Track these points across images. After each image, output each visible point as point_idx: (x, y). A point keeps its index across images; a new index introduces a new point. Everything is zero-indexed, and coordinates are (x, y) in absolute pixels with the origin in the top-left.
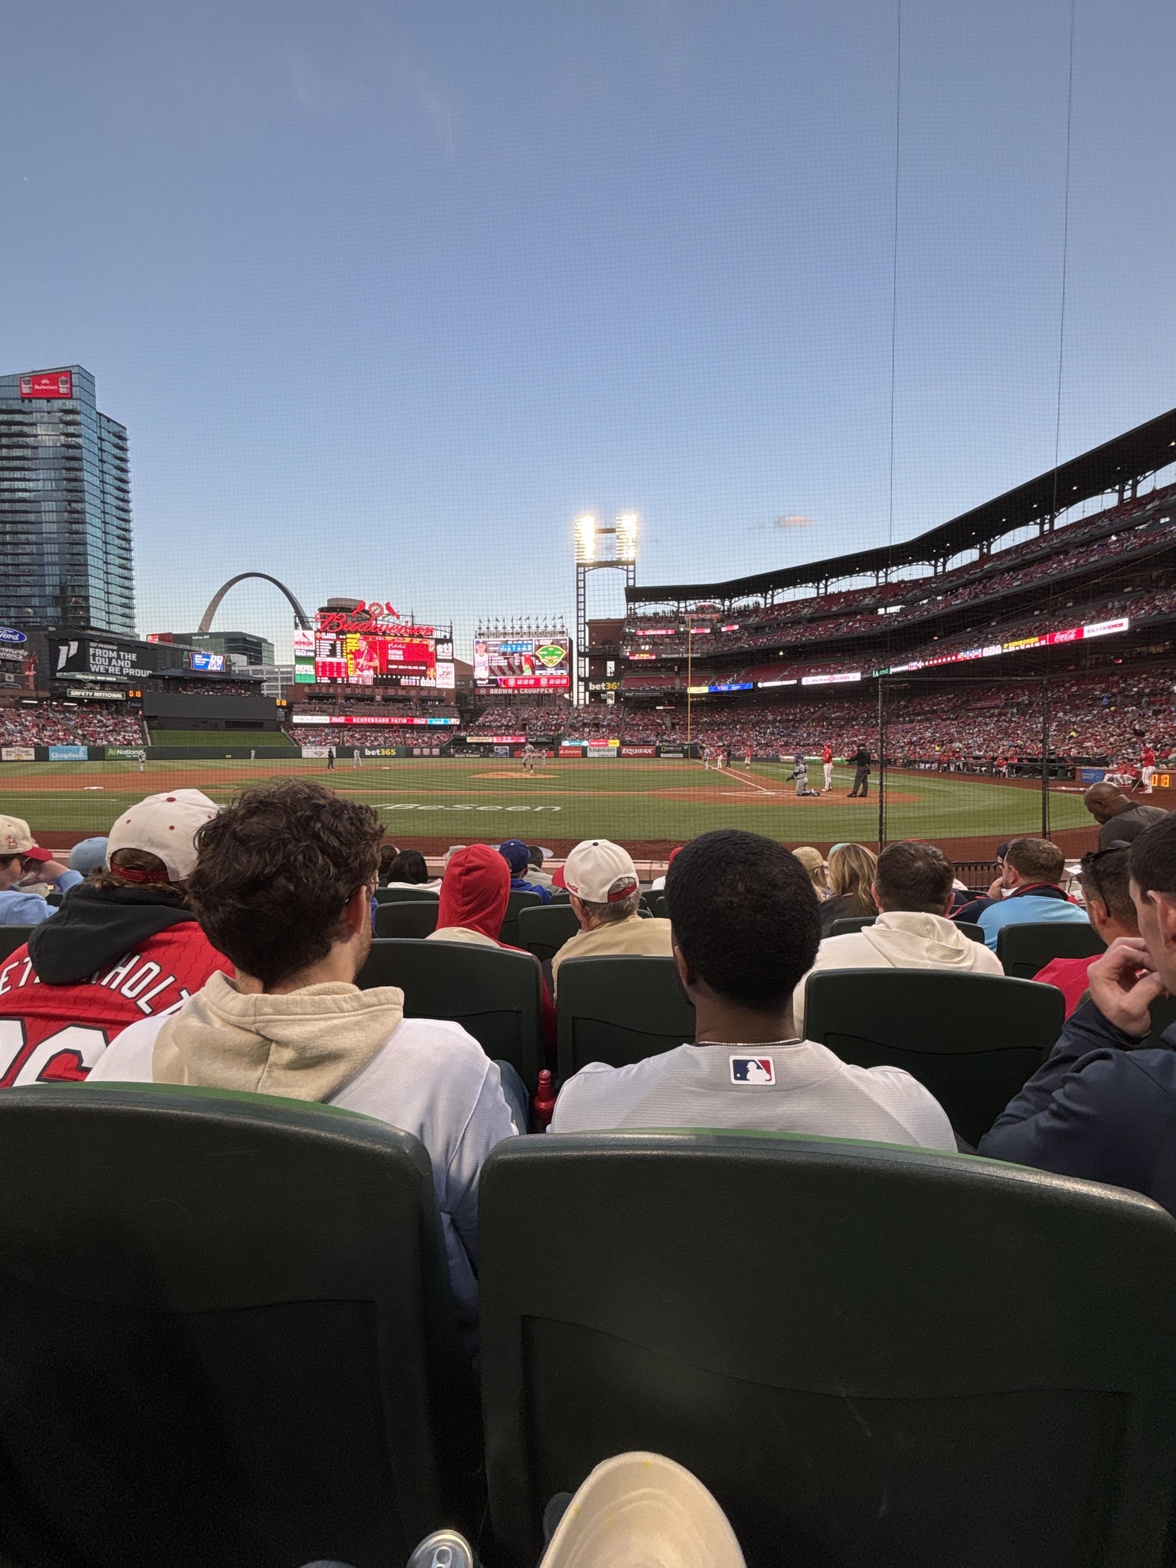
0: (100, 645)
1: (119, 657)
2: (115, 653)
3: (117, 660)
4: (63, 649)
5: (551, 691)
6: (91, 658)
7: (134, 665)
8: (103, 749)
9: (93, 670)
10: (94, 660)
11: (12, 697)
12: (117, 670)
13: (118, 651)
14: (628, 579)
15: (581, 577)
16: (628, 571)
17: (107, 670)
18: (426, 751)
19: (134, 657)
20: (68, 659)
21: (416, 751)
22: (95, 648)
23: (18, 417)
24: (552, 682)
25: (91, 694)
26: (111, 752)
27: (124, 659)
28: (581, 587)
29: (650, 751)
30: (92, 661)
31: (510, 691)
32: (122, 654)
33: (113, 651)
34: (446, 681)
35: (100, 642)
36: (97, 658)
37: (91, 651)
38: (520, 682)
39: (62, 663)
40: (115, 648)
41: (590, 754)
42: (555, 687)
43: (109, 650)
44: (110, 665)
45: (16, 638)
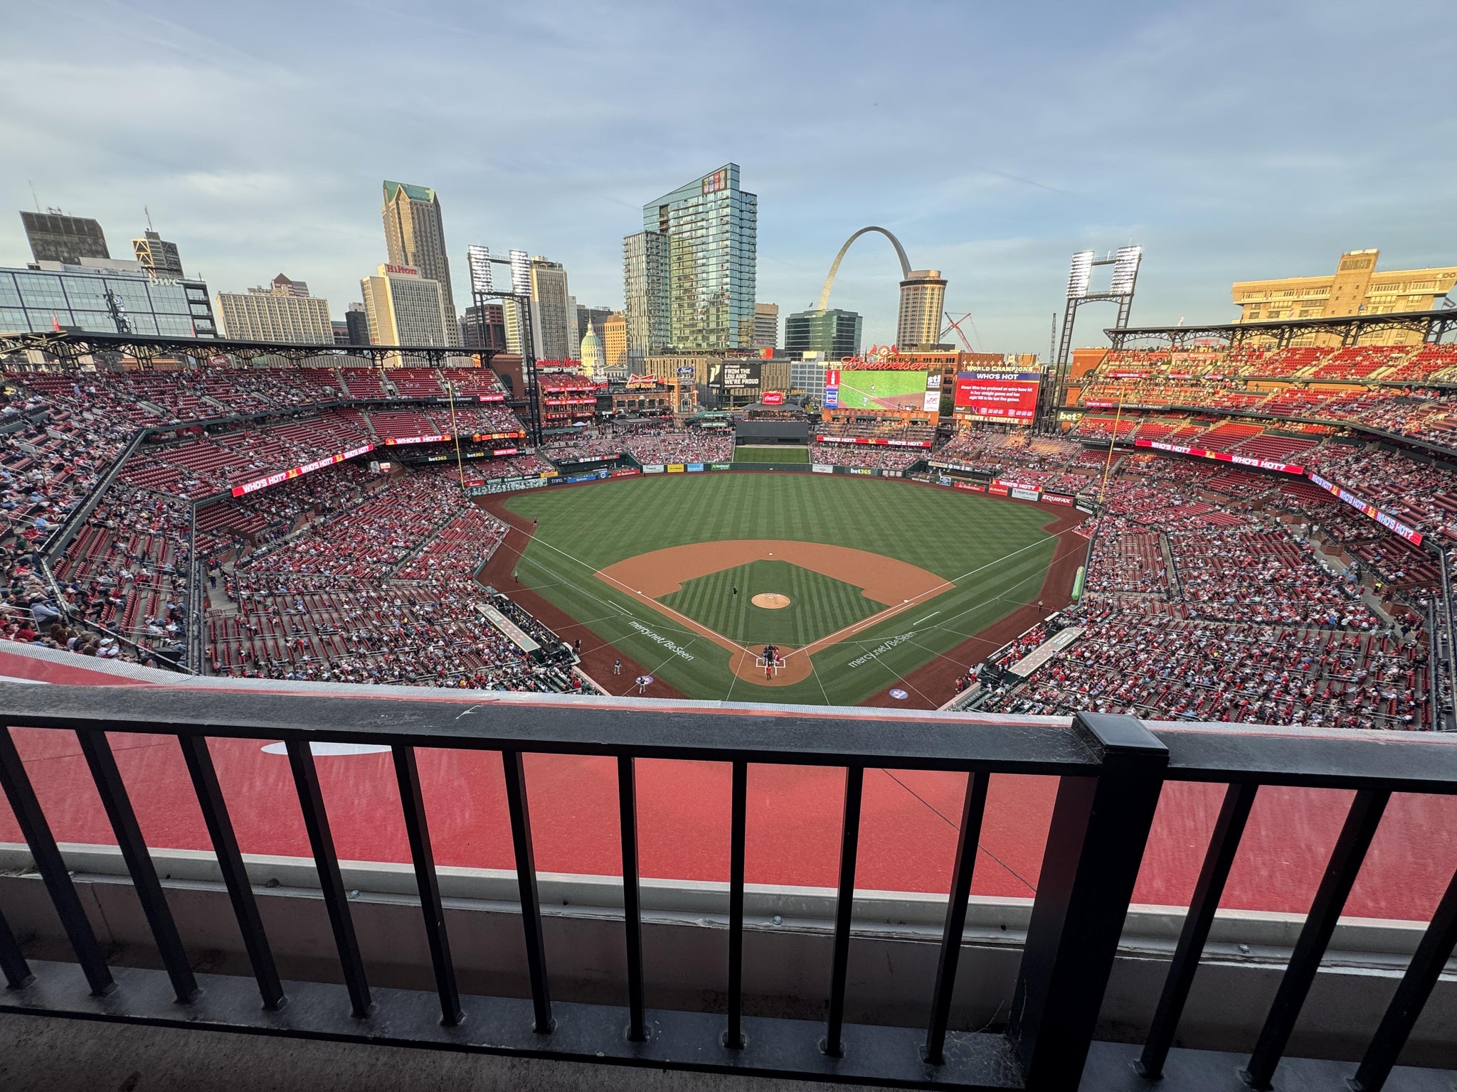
0: (731, 367)
1: (740, 373)
2: (738, 371)
3: (739, 375)
4: (713, 369)
5: (1016, 421)
7: (749, 377)
13: (740, 369)
14: (1120, 312)
15: (1071, 311)
16: (1122, 304)
18: (892, 474)
19: (748, 371)
21: (885, 473)
22: (728, 368)
23: (701, 209)
24: (1019, 413)
25: (711, 424)
27: (743, 374)
28: (1070, 320)
29: (1068, 501)
31: (981, 418)
32: (742, 370)
33: (737, 369)
34: (932, 405)
36: (728, 375)
37: (726, 370)
38: (991, 411)
39: (712, 379)
40: (739, 367)
41: (1014, 495)
42: (1021, 418)
43: (735, 369)
44: (735, 378)
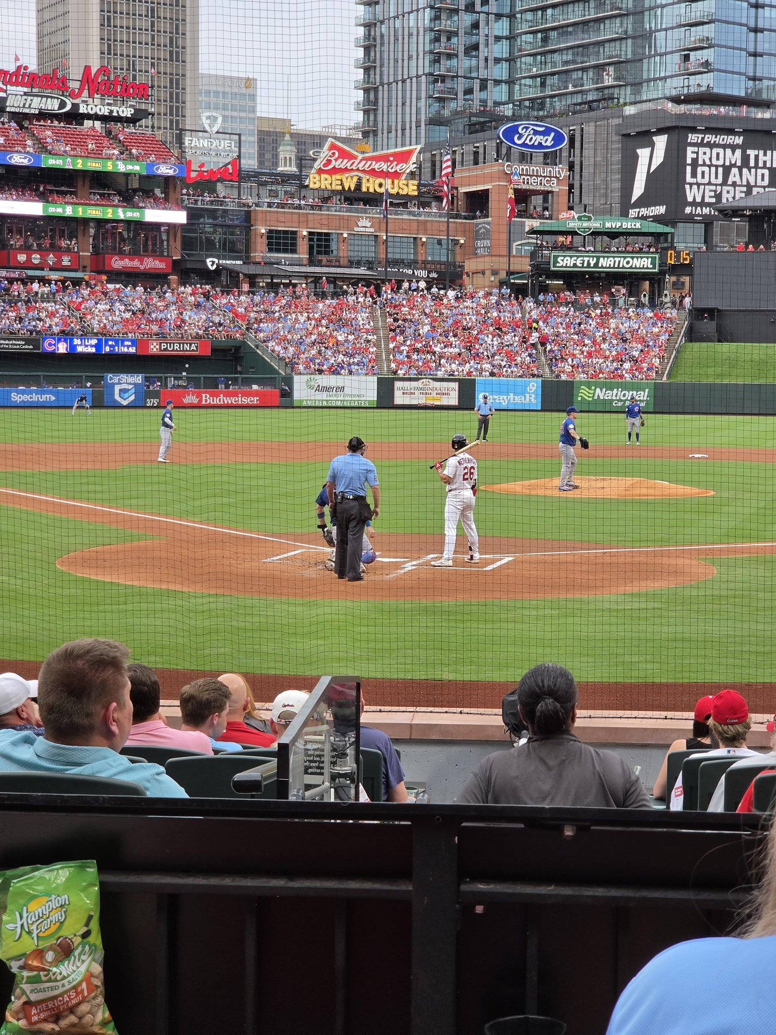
0: (709, 138)
1: (745, 159)
2: (738, 152)
3: (740, 169)
4: (643, 153)
6: (689, 169)
8: (569, 387)
9: (690, 199)
10: (694, 175)
11: (495, 273)
12: (740, 193)
13: (744, 147)
17: (718, 197)
20: (650, 177)
22: (701, 144)
25: (592, 263)
26: (584, 394)
27: (756, 167)
30: (689, 179)
32: (752, 153)
33: (733, 148)
35: (709, 130)
36: (700, 170)
37: (690, 156)
40: (739, 140)
43: (724, 147)
44: (725, 183)
45: (549, 141)
